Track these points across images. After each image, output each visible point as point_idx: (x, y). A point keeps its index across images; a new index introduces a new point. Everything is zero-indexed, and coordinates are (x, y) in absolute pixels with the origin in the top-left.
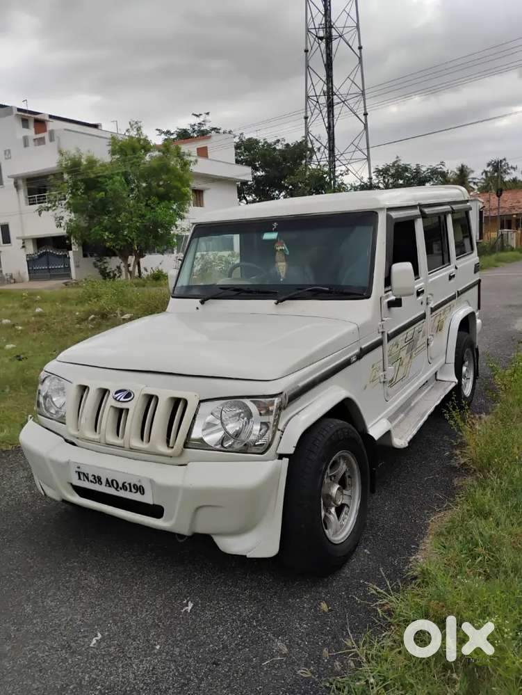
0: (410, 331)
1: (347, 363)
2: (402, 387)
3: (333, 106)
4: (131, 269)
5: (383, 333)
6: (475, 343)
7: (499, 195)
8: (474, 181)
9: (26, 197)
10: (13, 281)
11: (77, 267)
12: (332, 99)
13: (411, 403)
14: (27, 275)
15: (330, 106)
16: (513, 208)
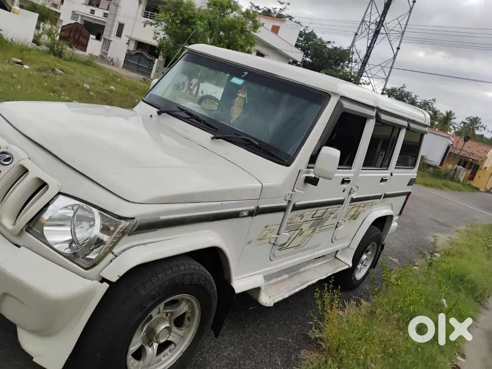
0: (321, 210)
1: (236, 215)
2: (294, 253)
3: (379, 34)
4: (191, 87)
5: (289, 201)
6: (384, 240)
7: (466, 140)
8: (454, 125)
9: (143, 11)
10: (112, 63)
11: (157, 71)
12: (380, 29)
13: (301, 268)
14: (122, 63)
15: (377, 33)
16: (473, 154)
